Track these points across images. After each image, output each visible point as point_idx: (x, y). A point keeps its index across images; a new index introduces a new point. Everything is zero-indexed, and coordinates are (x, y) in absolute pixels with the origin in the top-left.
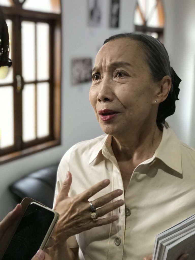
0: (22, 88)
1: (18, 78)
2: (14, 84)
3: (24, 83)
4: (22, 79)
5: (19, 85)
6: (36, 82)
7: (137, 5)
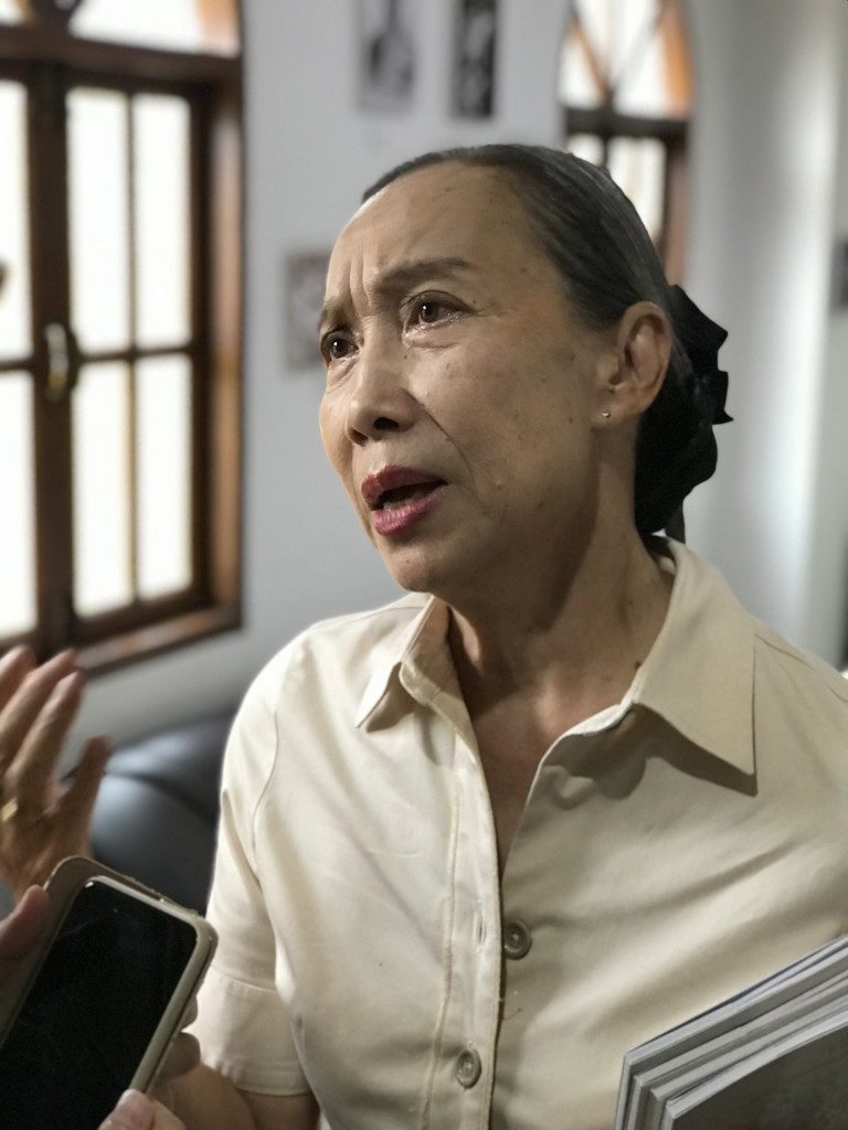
0: (72, 380)
1: (55, 337)
2: (35, 365)
3: (78, 359)
4: (71, 340)
5: (59, 366)
6: (131, 356)
7: (573, 21)
